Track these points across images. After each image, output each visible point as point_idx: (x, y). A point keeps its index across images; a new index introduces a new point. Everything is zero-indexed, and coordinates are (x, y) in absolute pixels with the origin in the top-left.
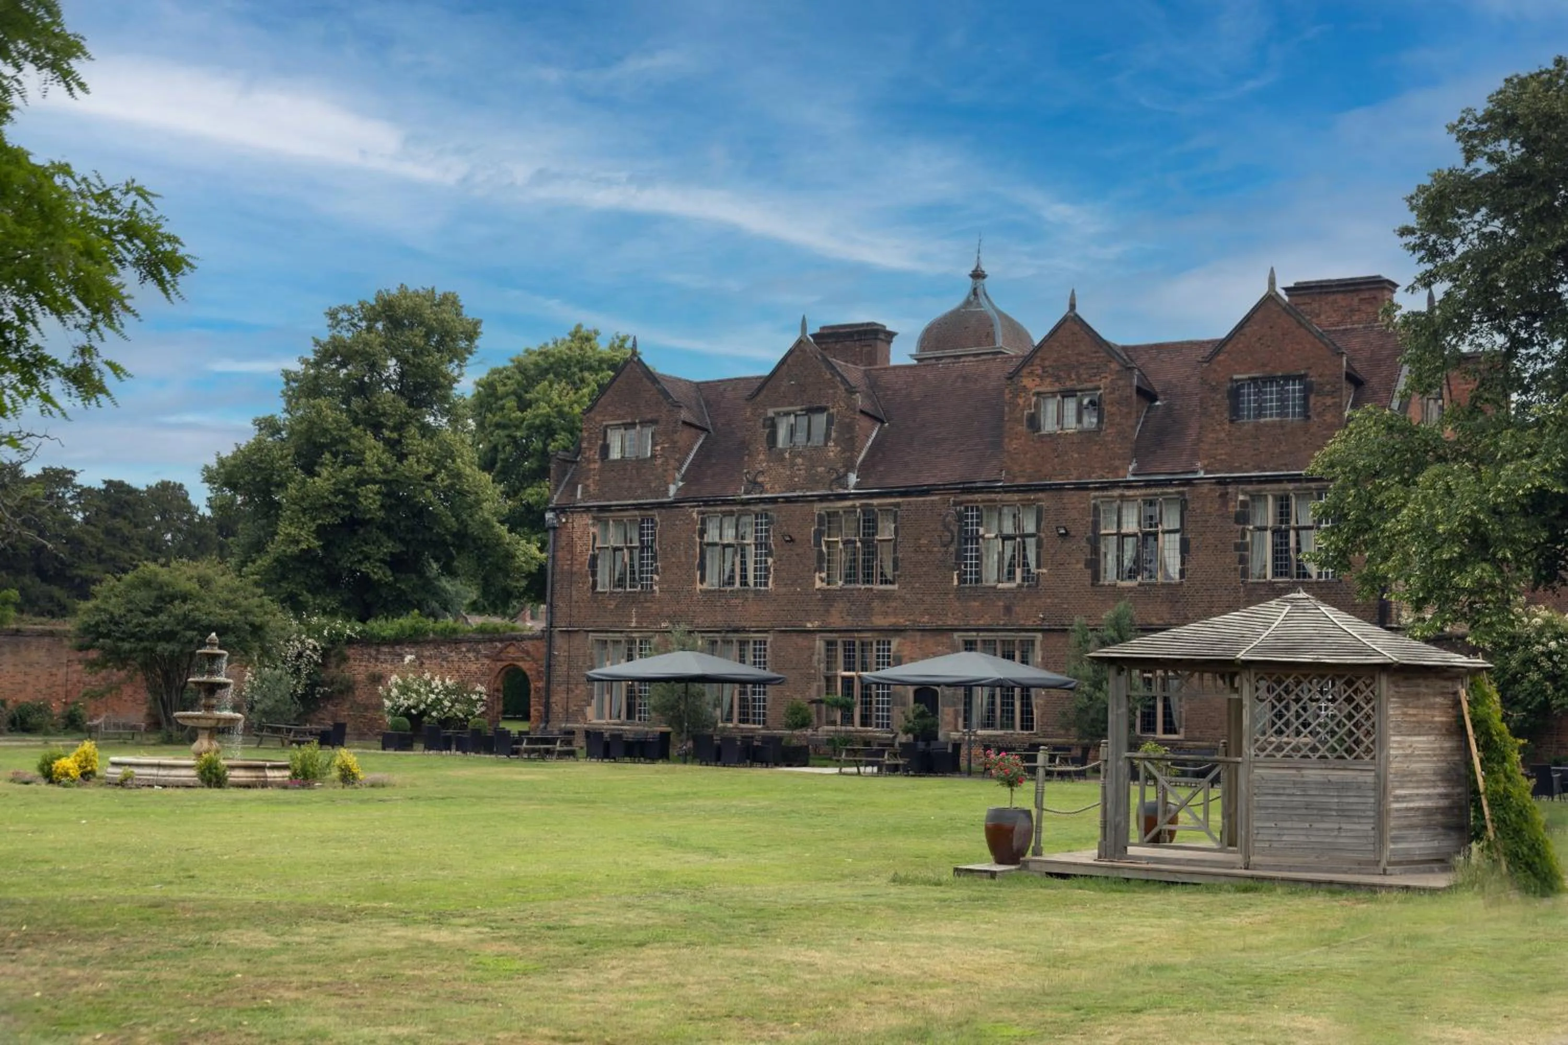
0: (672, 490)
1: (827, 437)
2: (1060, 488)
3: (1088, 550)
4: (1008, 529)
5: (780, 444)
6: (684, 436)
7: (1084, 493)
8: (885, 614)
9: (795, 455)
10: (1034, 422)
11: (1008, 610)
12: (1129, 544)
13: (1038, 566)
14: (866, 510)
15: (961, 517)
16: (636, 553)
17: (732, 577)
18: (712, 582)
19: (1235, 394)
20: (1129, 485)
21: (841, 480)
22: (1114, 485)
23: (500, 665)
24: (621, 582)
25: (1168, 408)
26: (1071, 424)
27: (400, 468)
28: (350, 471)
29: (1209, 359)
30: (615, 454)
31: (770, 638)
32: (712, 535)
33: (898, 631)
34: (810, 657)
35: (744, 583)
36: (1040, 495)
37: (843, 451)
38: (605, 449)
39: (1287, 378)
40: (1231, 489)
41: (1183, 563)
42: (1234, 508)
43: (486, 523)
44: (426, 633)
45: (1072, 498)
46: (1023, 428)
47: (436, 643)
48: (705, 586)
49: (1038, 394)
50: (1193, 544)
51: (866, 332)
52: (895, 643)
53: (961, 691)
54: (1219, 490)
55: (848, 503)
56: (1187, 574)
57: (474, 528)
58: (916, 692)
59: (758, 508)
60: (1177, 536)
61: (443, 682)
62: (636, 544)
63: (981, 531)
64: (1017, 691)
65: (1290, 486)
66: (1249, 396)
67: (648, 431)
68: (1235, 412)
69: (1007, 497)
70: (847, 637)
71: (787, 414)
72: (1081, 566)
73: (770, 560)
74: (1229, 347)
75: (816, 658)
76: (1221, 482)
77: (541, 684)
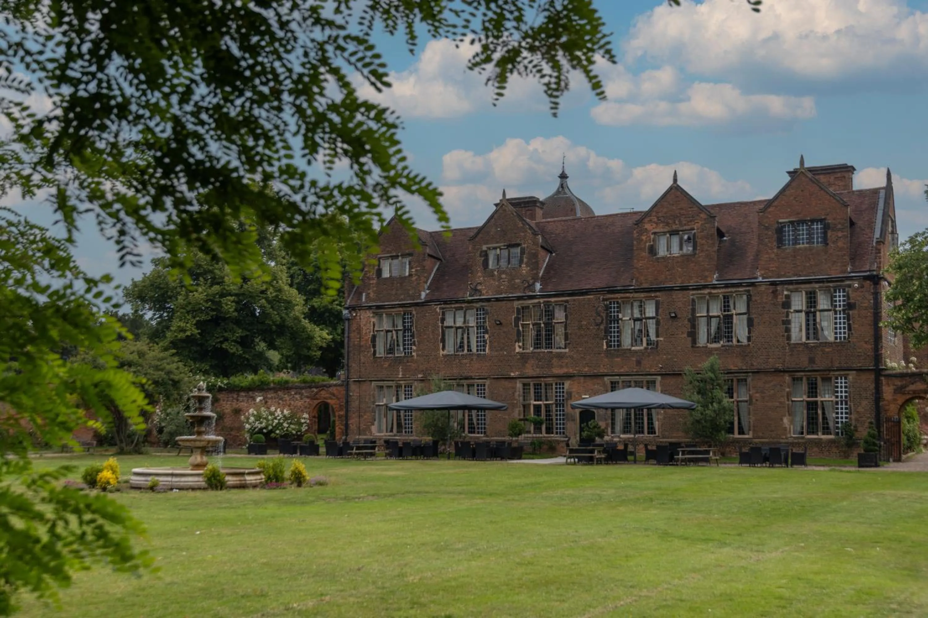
0: (423, 295)
1: (521, 261)
2: (671, 289)
3: (689, 325)
4: (637, 315)
5: (490, 267)
6: (428, 262)
7: (685, 292)
8: (561, 367)
9: (501, 272)
10: (652, 250)
11: (639, 363)
12: (714, 322)
13: (657, 336)
14: (547, 304)
15: (607, 308)
16: (400, 333)
17: (461, 347)
18: (450, 349)
19: (780, 231)
20: (714, 287)
21: (531, 287)
22: (705, 287)
23: (316, 402)
24: (391, 351)
25: (732, 242)
26: (675, 251)
27: (245, 286)
28: (216, 288)
29: (763, 211)
30: (386, 274)
31: (487, 382)
32: (449, 322)
33: (569, 377)
34: (513, 393)
35: (469, 350)
36: (658, 294)
37: (532, 270)
38: (379, 272)
39: (812, 221)
40: (779, 288)
41: (749, 332)
42: (781, 299)
43: (296, 318)
44: (268, 384)
45: (678, 296)
46: (645, 254)
47: (275, 390)
48: (445, 352)
49: (655, 233)
50: (756, 321)
51: (528, 202)
52: (567, 384)
53: (609, 412)
54: (772, 288)
55: (536, 301)
56: (753, 339)
57: (289, 322)
58: (581, 413)
59: (478, 305)
60: (745, 317)
61: (282, 412)
62: (400, 327)
63: (620, 316)
64: (645, 411)
65: (817, 286)
66: (789, 232)
67: (407, 260)
68: (780, 241)
69: (636, 295)
70: (536, 381)
71: (495, 248)
72: (685, 335)
73: (487, 336)
74: (776, 203)
75: (517, 393)
76: (773, 284)
77: (342, 413)
